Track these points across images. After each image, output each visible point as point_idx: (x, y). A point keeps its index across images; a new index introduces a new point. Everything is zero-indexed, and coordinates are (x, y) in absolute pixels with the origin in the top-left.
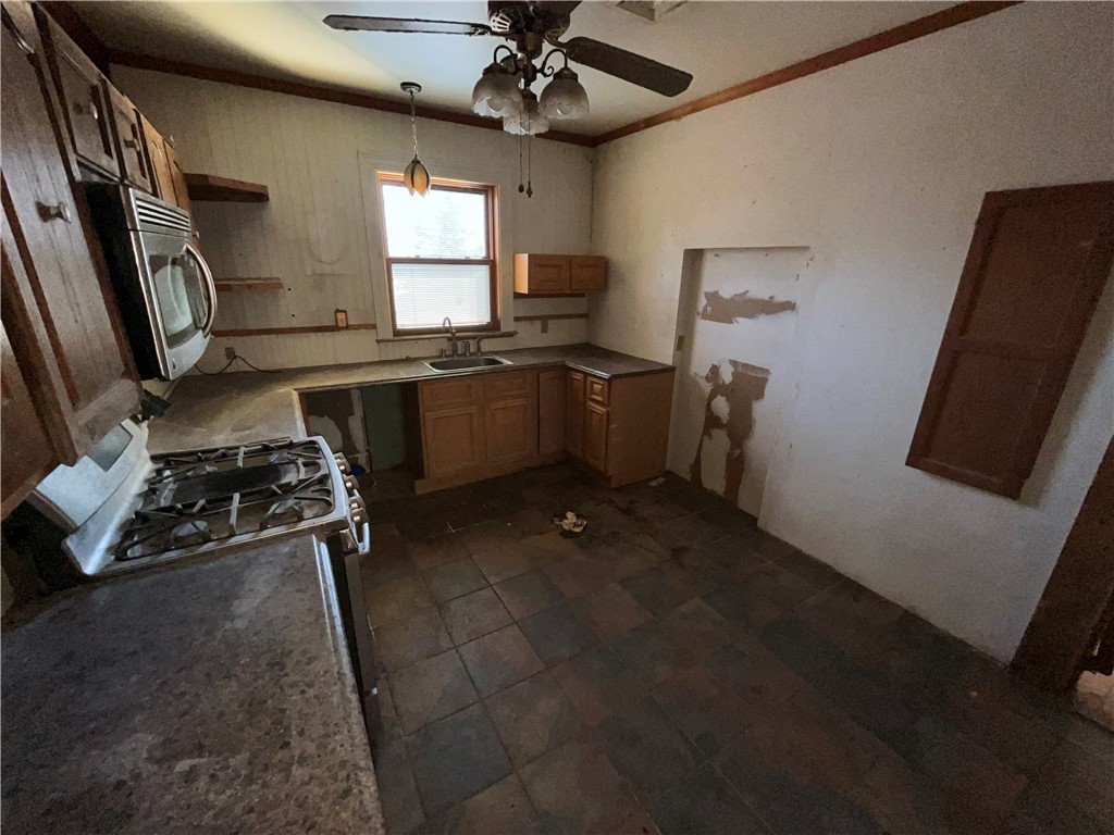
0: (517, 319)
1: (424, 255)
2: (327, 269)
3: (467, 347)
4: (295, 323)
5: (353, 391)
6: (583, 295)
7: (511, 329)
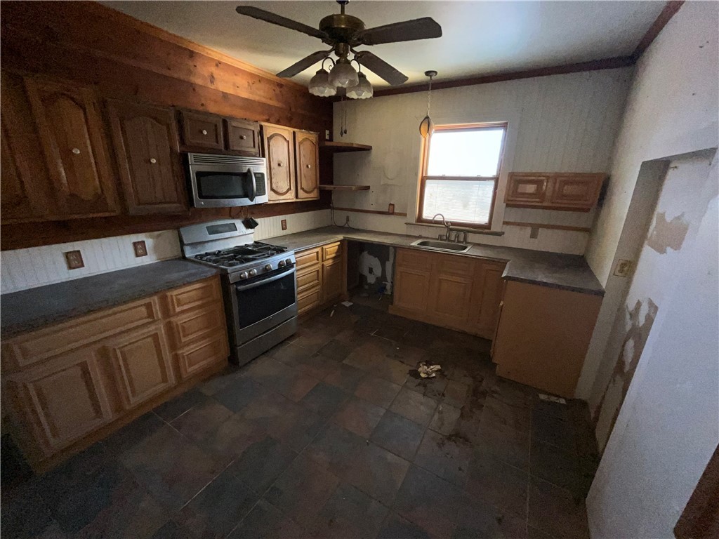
0: (505, 223)
1: (448, 174)
2: (390, 182)
3: (457, 236)
4: (372, 209)
5: (391, 248)
6: (587, 210)
7: (498, 230)
